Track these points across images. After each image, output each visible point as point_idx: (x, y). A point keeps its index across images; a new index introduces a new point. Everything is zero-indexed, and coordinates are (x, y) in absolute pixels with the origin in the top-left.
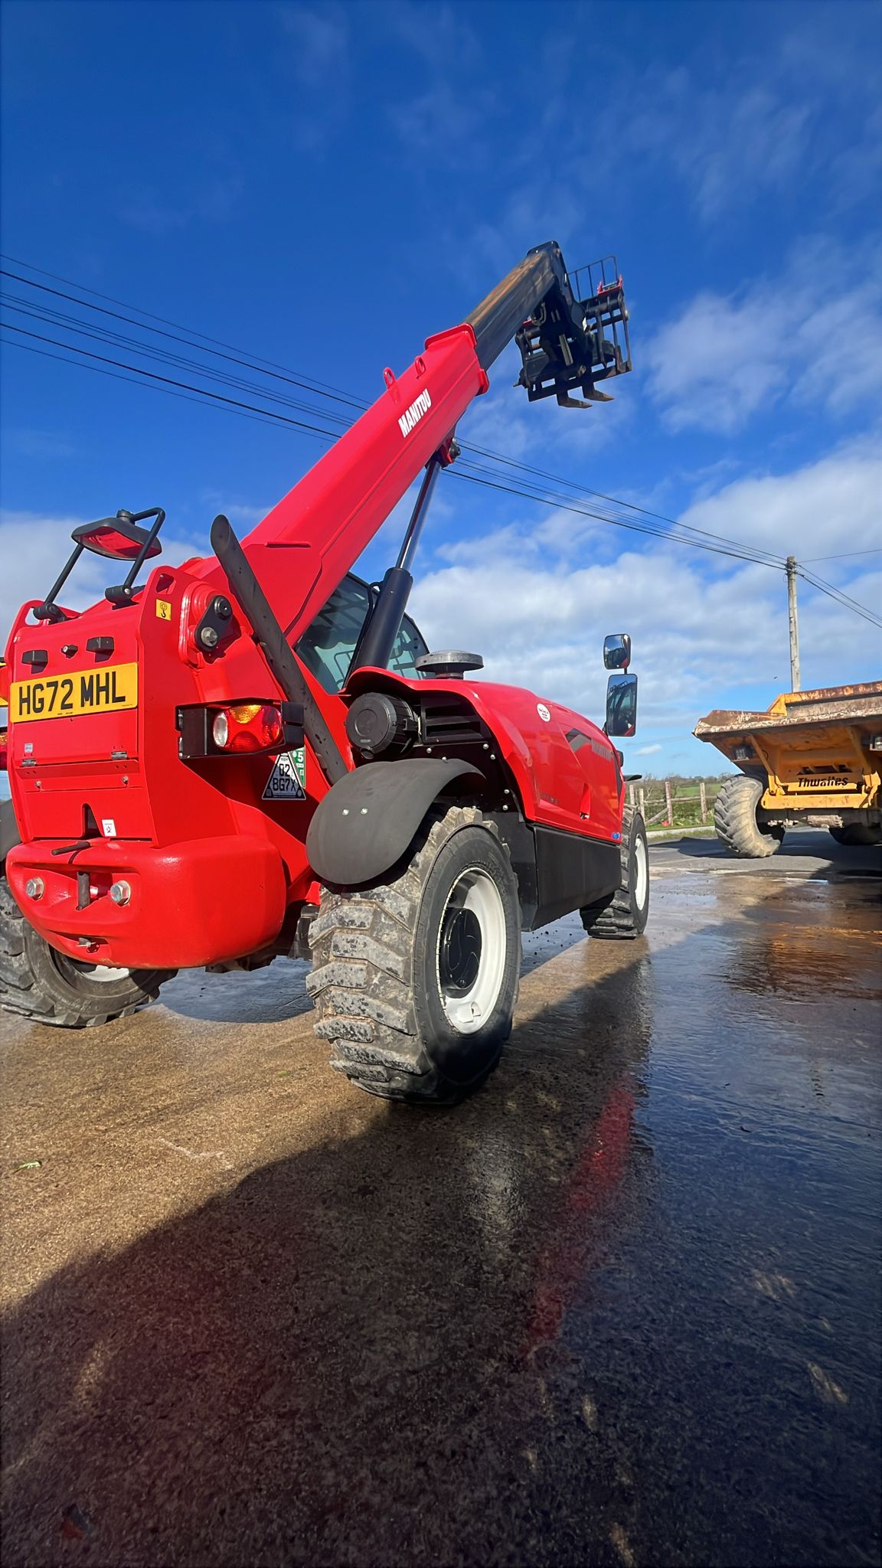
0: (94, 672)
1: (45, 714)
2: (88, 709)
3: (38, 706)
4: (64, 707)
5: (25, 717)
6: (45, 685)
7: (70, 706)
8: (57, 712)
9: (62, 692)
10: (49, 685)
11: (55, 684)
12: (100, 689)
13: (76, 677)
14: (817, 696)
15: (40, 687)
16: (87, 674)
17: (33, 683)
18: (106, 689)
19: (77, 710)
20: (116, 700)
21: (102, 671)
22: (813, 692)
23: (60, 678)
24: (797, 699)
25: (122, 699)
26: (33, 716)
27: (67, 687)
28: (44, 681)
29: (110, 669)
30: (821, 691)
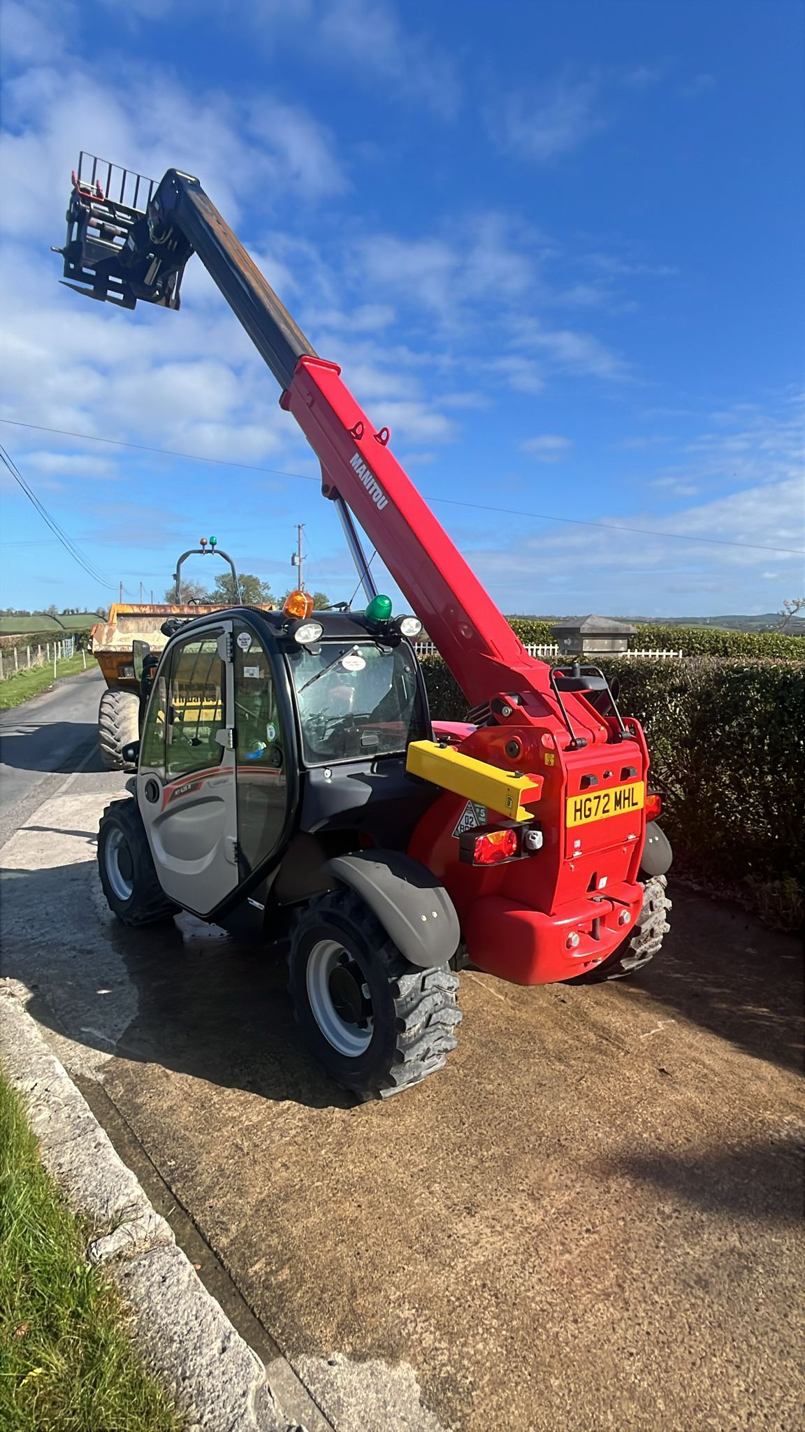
0: (622, 788)
1: (592, 819)
2: (619, 811)
3: (588, 813)
4: (604, 812)
5: (579, 822)
6: (592, 798)
7: (608, 811)
8: (600, 816)
9: (603, 802)
10: (595, 798)
11: (599, 797)
12: (625, 799)
13: (611, 792)
14: (148, 611)
15: (589, 800)
16: (618, 789)
17: (584, 797)
18: (628, 798)
19: (612, 813)
20: (633, 805)
21: (626, 787)
22: (145, 606)
23: (602, 793)
24: (129, 611)
25: (636, 804)
26: (585, 821)
27: (606, 798)
28: (591, 795)
29: (630, 786)
30: (152, 606)
